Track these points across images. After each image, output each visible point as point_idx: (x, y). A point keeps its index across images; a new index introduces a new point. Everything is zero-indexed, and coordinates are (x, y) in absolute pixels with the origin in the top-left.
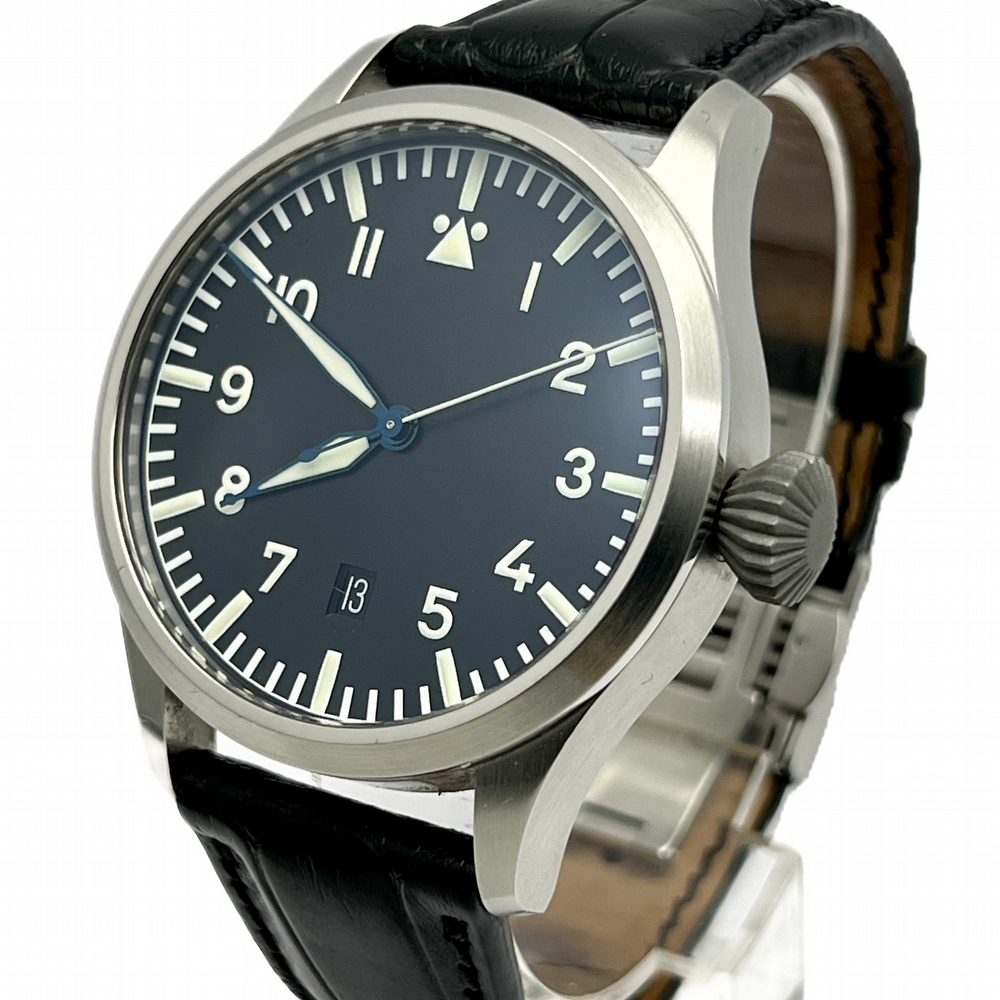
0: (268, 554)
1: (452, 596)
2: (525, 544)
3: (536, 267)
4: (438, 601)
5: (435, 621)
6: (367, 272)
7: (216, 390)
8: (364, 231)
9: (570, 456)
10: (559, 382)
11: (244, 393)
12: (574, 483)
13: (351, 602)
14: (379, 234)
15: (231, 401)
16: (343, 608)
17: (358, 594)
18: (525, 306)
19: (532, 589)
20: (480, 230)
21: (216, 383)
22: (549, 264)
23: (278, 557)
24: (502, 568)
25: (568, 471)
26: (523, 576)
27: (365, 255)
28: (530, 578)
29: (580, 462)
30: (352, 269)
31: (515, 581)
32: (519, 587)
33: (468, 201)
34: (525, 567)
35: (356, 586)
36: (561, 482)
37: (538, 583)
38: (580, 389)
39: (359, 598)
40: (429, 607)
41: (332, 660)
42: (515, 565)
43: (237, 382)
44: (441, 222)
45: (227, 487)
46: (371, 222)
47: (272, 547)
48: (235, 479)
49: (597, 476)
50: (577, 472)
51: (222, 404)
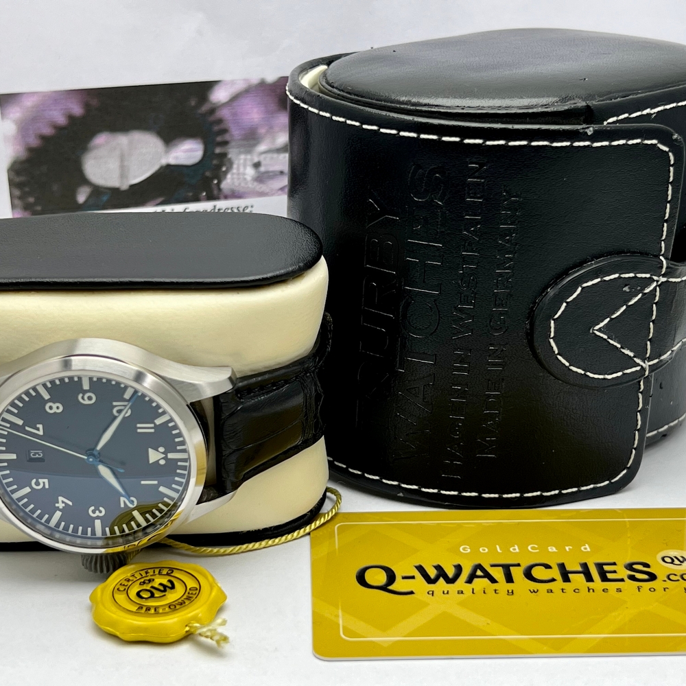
0: (38, 426)
1: (47, 486)
2: (70, 503)
3: (156, 482)
4: (44, 483)
5: (37, 484)
6: (139, 431)
7: (85, 392)
8: (152, 425)
9: (101, 508)
10: (122, 499)
11: (87, 402)
12: (94, 512)
13: (33, 453)
14: (152, 431)
15: (83, 398)
16: (31, 451)
17: (37, 455)
18: (143, 482)
19: (58, 509)
20: (162, 462)
21: (86, 391)
22: (158, 486)
23: (38, 429)
24: (61, 499)
25: (97, 509)
26: (61, 505)
27: (144, 428)
28: (61, 507)
29: (100, 512)
30: (139, 425)
31: (58, 503)
32: (57, 505)
33: (171, 456)
34: (64, 505)
36: (92, 508)
37: (60, 510)
38: (122, 505)
40: (41, 481)
41: (14, 456)
42: (63, 502)
43: (90, 398)
44: (161, 449)
45: (54, 406)
46: (156, 427)
47: (40, 426)
48: (58, 408)
49: (98, 518)
50: (97, 512)
51: (80, 396)
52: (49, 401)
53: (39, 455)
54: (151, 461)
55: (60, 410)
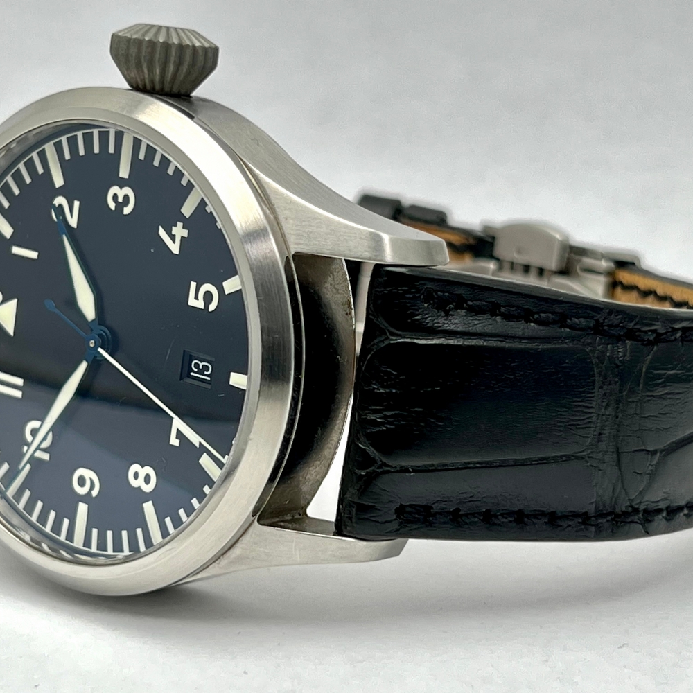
0: (177, 443)
1: (193, 285)
3: (16, 250)
4: (196, 298)
5: (208, 297)
6: (21, 382)
7: (87, 498)
9: (112, 205)
10: (73, 221)
11: (89, 474)
12: (126, 200)
13: (206, 373)
15: (92, 485)
16: (209, 379)
17: (201, 367)
18: (33, 255)
19: (186, 223)
21: (83, 499)
22: (16, 240)
24: (175, 248)
25: (120, 206)
26: (180, 231)
28: (180, 225)
29: (115, 197)
30: (18, 394)
31: (182, 237)
32: (185, 233)
34: (175, 231)
35: (196, 370)
36: (127, 210)
37: (182, 218)
38: (77, 204)
39: (203, 366)
40: (200, 304)
41: (235, 379)
42: (173, 238)
43: (82, 481)
45: (141, 482)
49: (122, 183)
50: (120, 200)
51: (95, 493)
52: (147, 497)
53: (197, 365)
54: (14, 302)
55: (135, 467)
